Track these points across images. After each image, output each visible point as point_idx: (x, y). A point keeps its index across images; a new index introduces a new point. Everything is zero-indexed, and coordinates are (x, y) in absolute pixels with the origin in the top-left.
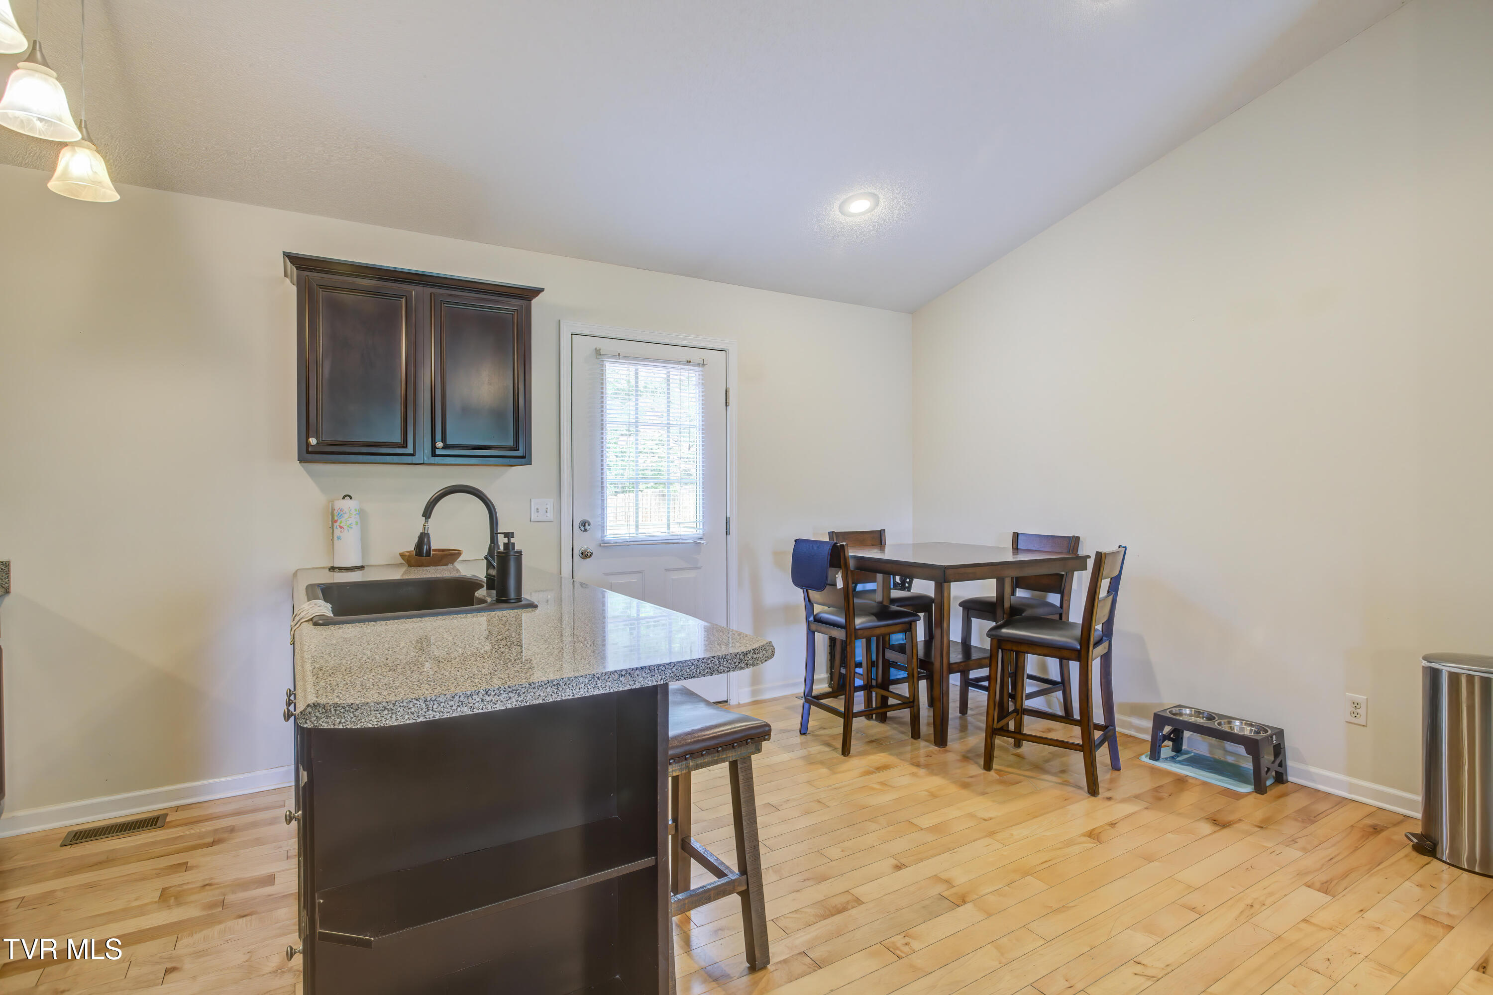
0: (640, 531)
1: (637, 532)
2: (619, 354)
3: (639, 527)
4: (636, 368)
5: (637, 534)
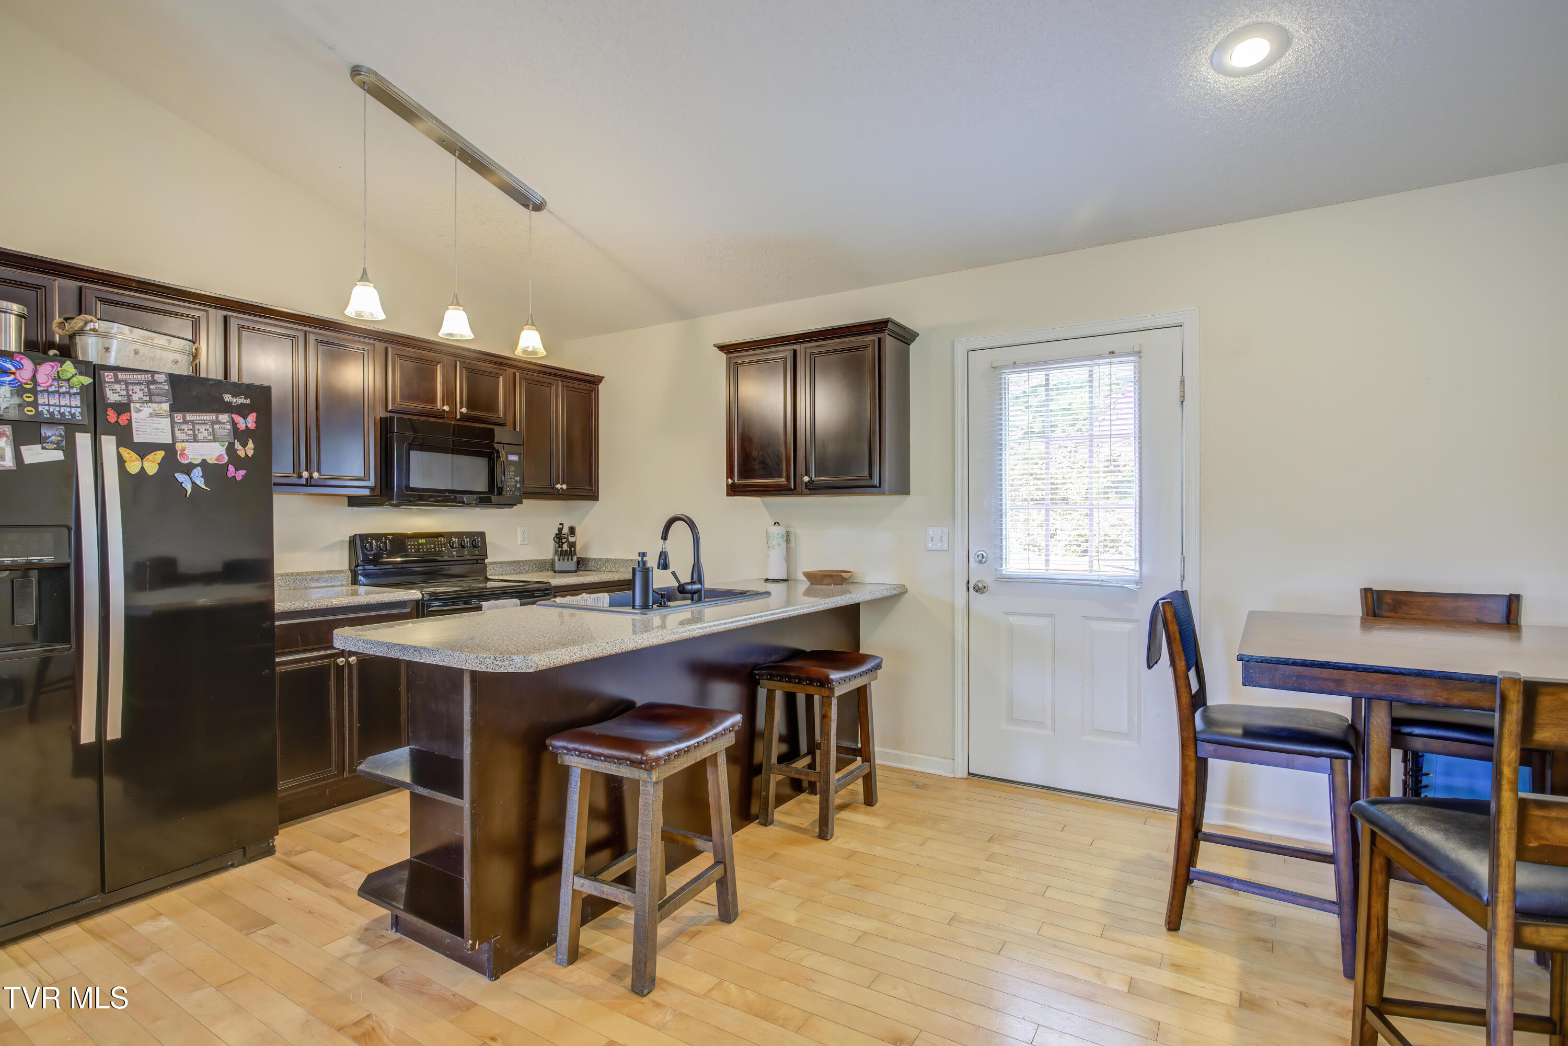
0: (1051, 567)
1: (1047, 568)
2: (1015, 363)
3: (1050, 562)
4: (1047, 373)
5: (1047, 570)
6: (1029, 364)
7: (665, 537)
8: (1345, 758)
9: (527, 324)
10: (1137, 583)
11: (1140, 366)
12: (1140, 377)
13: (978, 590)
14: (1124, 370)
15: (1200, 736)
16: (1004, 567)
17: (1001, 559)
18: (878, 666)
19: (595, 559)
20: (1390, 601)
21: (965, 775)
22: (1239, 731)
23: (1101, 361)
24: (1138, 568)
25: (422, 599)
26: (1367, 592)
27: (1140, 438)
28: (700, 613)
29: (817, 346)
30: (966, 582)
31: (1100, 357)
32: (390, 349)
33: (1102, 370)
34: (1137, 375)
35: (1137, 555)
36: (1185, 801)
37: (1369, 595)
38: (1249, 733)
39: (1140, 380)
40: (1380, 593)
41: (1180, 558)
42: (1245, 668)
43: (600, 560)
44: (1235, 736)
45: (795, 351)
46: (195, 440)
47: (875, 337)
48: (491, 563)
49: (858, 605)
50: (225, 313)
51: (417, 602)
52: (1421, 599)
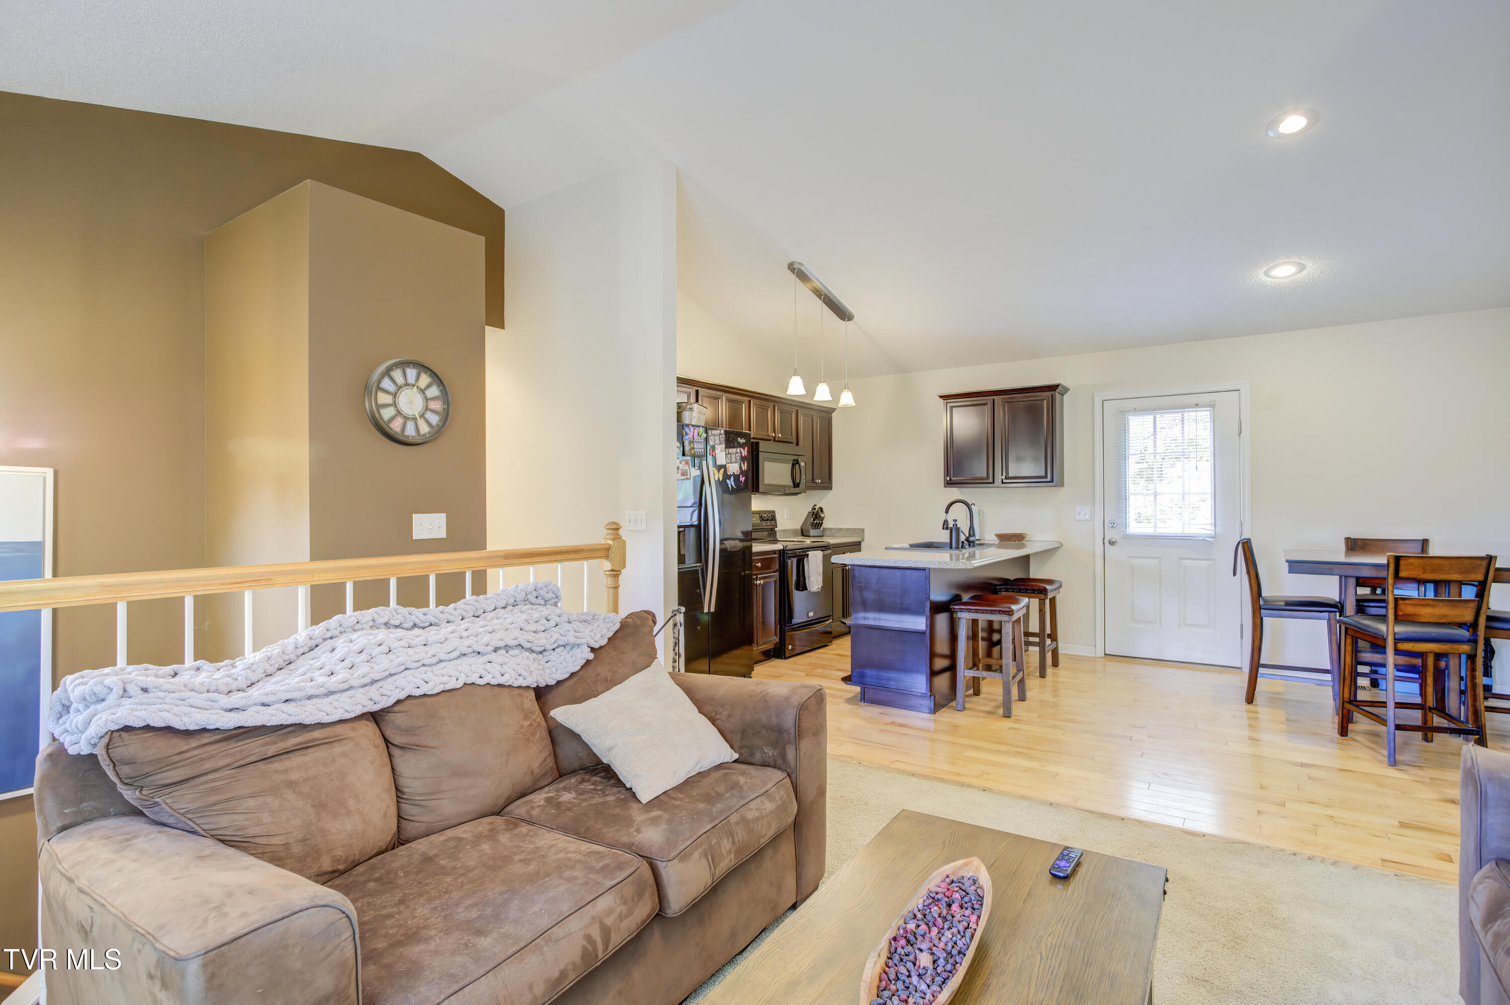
2: (1135, 409)
4: (1154, 416)
6: (1144, 410)
7: (947, 511)
8: (1336, 612)
9: (845, 388)
10: (1213, 537)
11: (1214, 413)
12: (1214, 419)
13: (1112, 543)
14: (1204, 415)
15: (1262, 607)
16: (1128, 530)
17: (1126, 525)
18: (1060, 587)
19: (830, 529)
20: (1360, 544)
21: (1103, 655)
22: (1283, 604)
23: (1190, 409)
24: (1213, 529)
25: (783, 550)
26: (1348, 540)
27: (1214, 454)
28: (974, 552)
29: (1010, 398)
30: (1102, 539)
31: (1189, 407)
32: (752, 402)
33: (1190, 415)
34: (1212, 418)
35: (1213, 521)
36: (1255, 639)
37: (1349, 541)
38: (1288, 603)
39: (1214, 420)
40: (1355, 540)
41: (1239, 523)
42: (1289, 566)
43: (835, 529)
44: (1281, 605)
45: (994, 400)
46: (731, 463)
47: (1049, 394)
48: (779, 531)
49: (1029, 555)
50: (697, 388)
51: (780, 551)
52: (1377, 543)
